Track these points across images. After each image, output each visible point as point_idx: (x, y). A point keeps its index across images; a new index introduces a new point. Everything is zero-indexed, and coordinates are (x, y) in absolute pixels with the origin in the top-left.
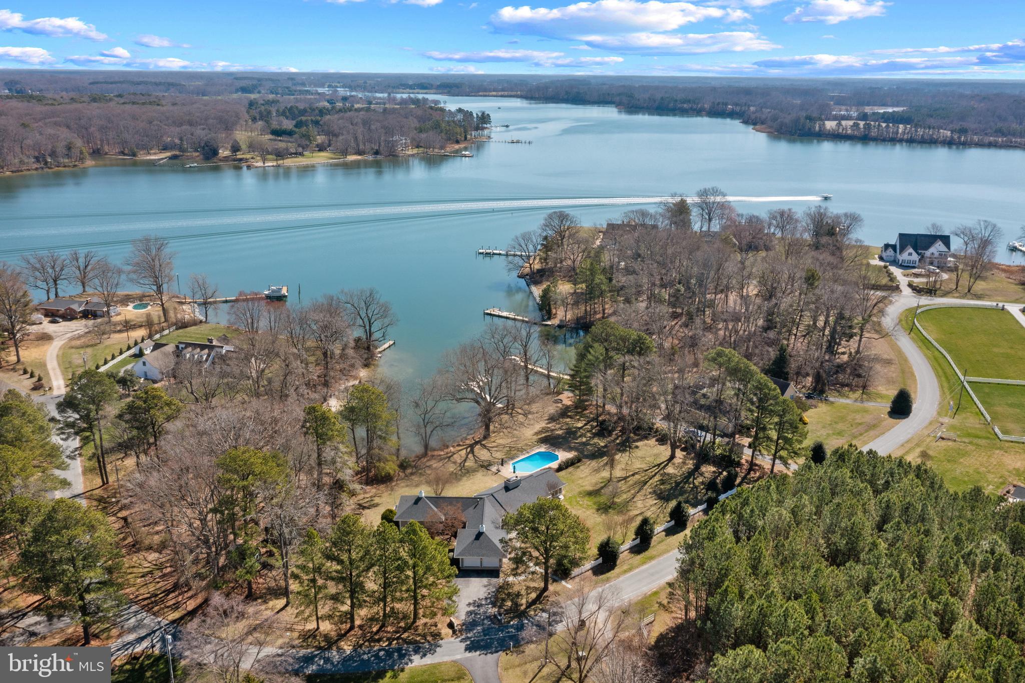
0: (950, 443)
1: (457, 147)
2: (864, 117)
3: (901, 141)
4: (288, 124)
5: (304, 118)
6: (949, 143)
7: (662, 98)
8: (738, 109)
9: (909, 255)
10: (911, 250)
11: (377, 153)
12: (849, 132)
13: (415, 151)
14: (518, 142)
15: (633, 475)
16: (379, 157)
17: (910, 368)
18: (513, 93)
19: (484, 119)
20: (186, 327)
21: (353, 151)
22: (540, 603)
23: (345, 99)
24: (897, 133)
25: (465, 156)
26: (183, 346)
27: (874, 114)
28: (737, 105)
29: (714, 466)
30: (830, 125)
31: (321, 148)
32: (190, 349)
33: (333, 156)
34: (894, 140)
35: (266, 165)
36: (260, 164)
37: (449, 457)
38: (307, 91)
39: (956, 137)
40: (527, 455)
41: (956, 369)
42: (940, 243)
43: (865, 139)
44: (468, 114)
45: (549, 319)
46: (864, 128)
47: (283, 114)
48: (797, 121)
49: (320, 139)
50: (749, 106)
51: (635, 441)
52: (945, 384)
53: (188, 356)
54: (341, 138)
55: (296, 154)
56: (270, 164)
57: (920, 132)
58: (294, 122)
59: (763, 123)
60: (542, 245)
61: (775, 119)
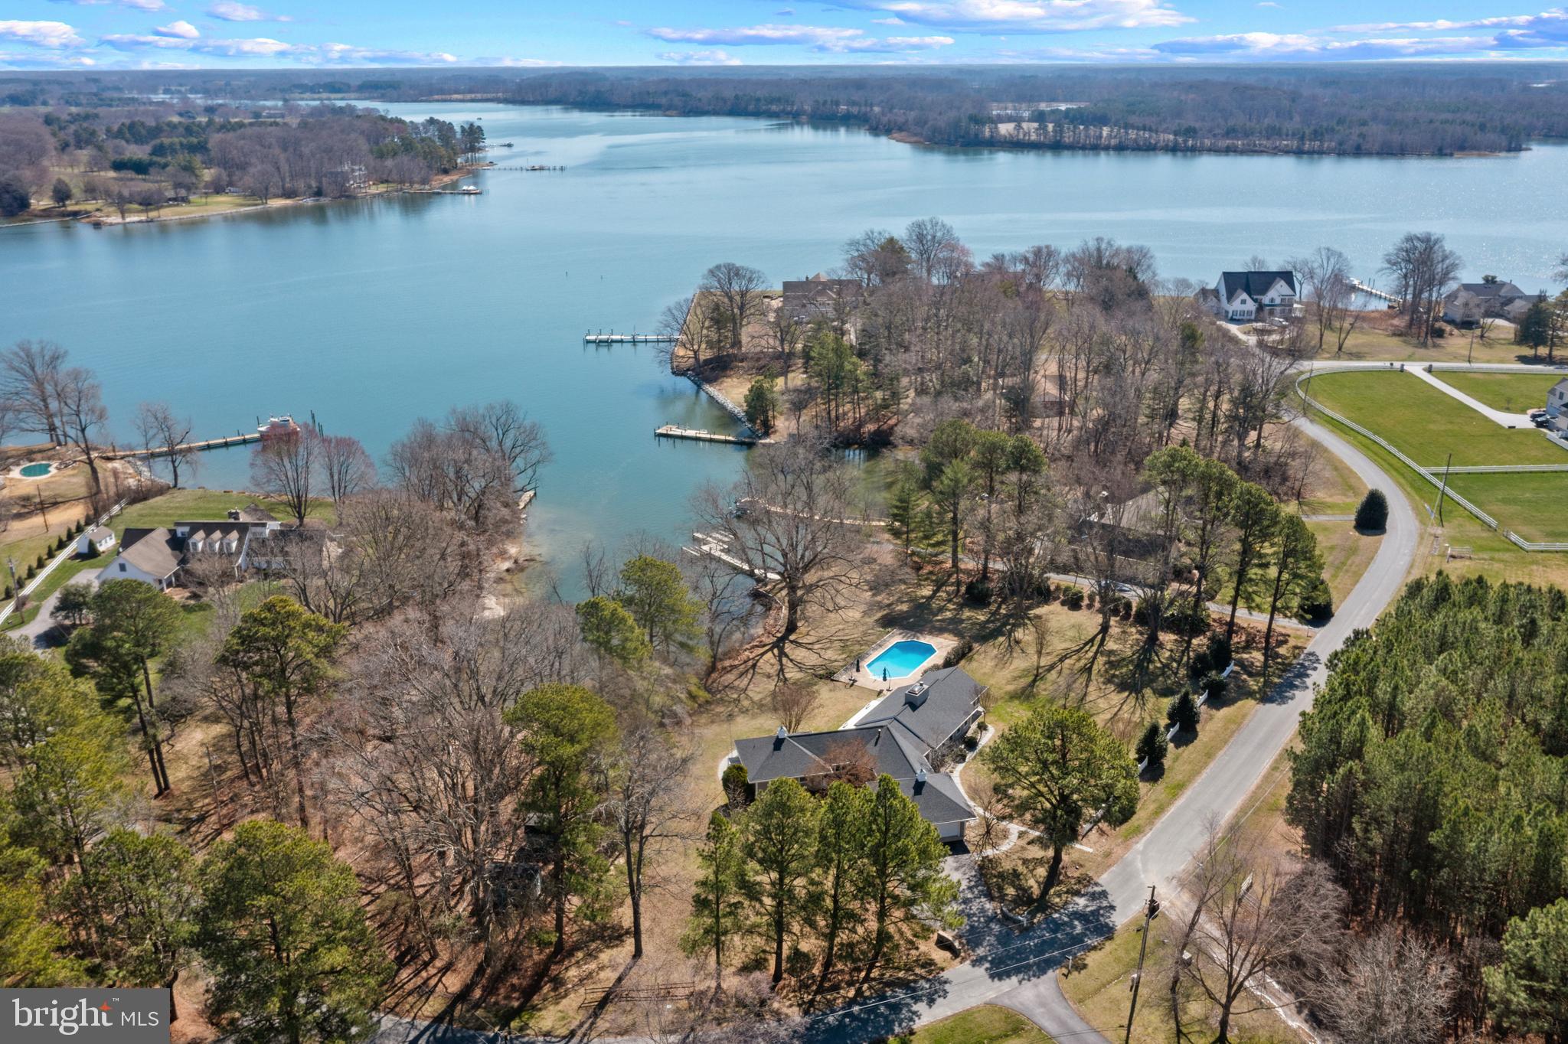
0: (1468, 563)
1: (447, 179)
2: (1040, 117)
3: (1107, 148)
4: (137, 152)
5: (166, 141)
6: (1173, 149)
7: (737, 97)
8: (855, 110)
9: (1243, 303)
10: (1245, 296)
11: (319, 193)
12: (1033, 137)
13: (382, 188)
14: (541, 169)
15: (1061, 660)
16: (324, 200)
17: (1342, 462)
18: (490, 96)
19: (474, 135)
20: (145, 499)
21: (280, 192)
22: (1060, 882)
23: (210, 110)
24: (1101, 137)
25: (469, 193)
26: (186, 529)
27: (1053, 112)
28: (854, 103)
29: (1173, 633)
30: (1005, 129)
31: (218, 189)
32: (201, 534)
33: (240, 200)
34: (1095, 148)
35: (128, 220)
36: (116, 219)
37: (754, 666)
38: (133, 99)
39: (1180, 140)
40: (881, 651)
41: (1403, 457)
42: (1282, 283)
43: (1056, 147)
44: (445, 129)
45: (767, 434)
46: (1055, 131)
47: (119, 134)
48: (957, 124)
49: (208, 175)
50: (872, 105)
51: (1029, 608)
52: (1402, 481)
53: (200, 545)
54: (252, 170)
55: (175, 199)
56: (136, 218)
57: (1132, 134)
58: (148, 148)
59: (900, 129)
60: (712, 319)
61: (921, 122)
